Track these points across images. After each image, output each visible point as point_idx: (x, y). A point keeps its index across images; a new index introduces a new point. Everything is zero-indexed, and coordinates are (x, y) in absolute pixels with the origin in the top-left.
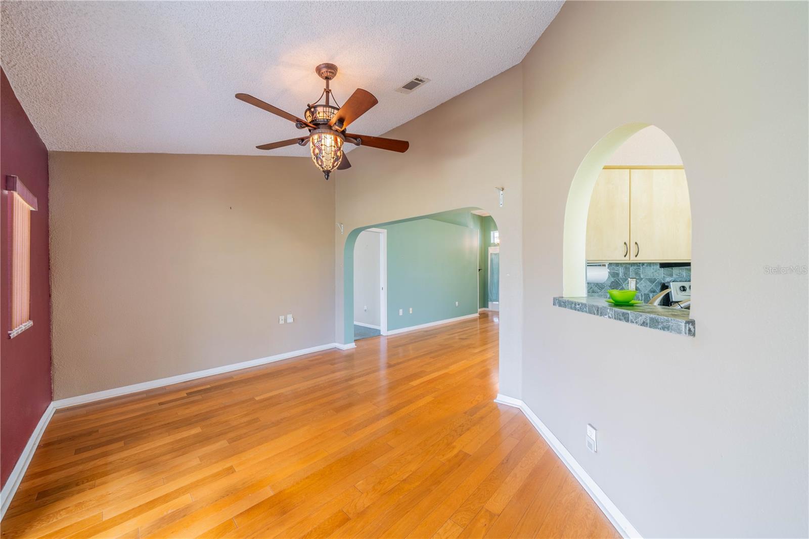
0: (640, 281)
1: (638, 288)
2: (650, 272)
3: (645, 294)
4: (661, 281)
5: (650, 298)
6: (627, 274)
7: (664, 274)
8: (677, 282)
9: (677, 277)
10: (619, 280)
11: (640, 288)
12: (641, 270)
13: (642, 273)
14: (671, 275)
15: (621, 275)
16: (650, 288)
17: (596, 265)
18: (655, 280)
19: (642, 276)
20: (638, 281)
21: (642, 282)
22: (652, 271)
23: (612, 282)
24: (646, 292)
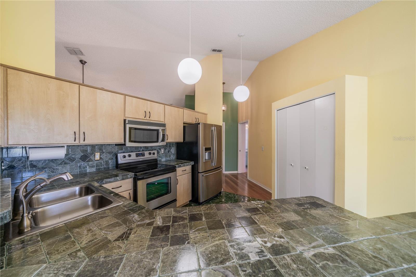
0: (103, 154)
1: (101, 158)
2: (109, 149)
3: (106, 161)
4: (116, 153)
5: (109, 163)
6: (93, 150)
7: (117, 149)
8: (125, 153)
9: (125, 150)
10: (87, 154)
11: (102, 157)
12: (103, 148)
13: (104, 149)
14: (122, 149)
15: (89, 151)
16: (109, 157)
17: (59, 147)
18: (112, 152)
19: (104, 151)
20: (101, 154)
21: (104, 154)
22: (111, 147)
23: (82, 156)
24: (107, 160)
